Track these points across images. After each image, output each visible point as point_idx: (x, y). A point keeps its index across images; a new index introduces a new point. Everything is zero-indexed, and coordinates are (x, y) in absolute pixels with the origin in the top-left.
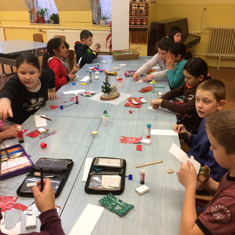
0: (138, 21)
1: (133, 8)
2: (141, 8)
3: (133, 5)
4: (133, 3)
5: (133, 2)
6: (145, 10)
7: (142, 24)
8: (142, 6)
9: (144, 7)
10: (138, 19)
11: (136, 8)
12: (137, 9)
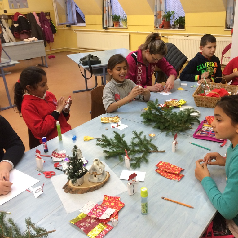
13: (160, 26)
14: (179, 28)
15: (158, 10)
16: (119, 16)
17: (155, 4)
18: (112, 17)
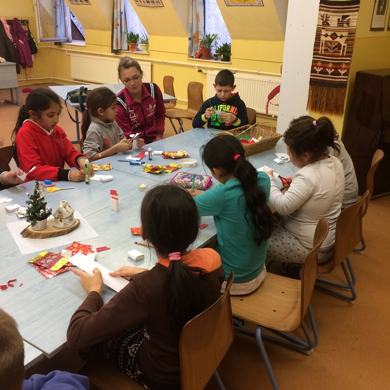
0: (330, 65)
1: (323, 38)
2: (338, 39)
3: (324, 32)
4: (324, 29)
5: (324, 27)
6: (346, 45)
7: (336, 73)
8: (341, 37)
9: (345, 38)
10: (329, 62)
11: (329, 39)
12: (331, 42)
13: (197, 56)
14: (222, 60)
15: (194, 31)
16: (138, 35)
17: (190, 22)
18: (126, 35)
